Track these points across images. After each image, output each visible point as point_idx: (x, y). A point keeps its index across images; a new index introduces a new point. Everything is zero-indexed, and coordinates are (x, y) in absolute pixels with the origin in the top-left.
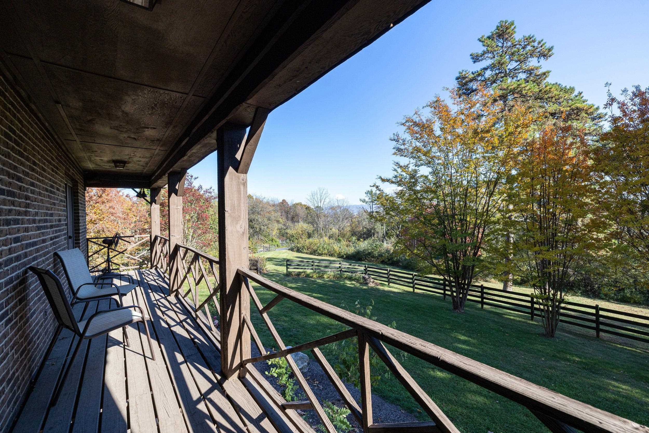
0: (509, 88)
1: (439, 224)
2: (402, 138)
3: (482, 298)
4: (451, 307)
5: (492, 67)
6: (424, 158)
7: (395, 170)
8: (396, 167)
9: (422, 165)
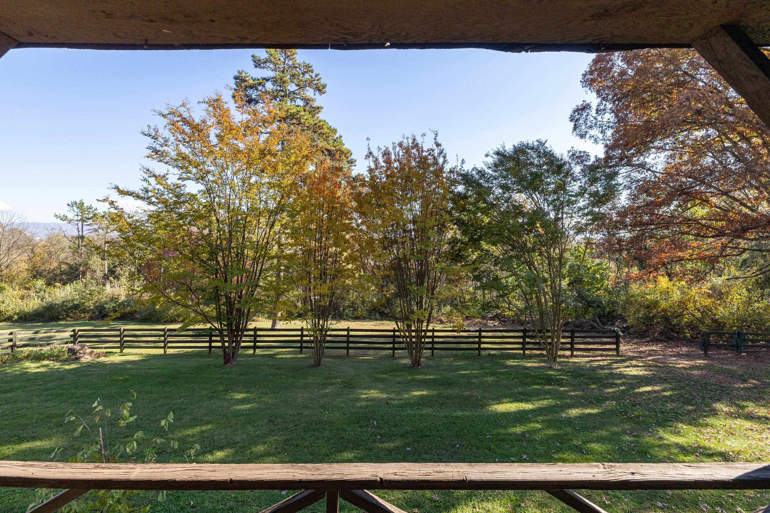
0: (290, 111)
1: (209, 259)
2: (164, 136)
3: (255, 341)
4: (221, 361)
5: (275, 81)
6: (194, 170)
7: (145, 180)
8: (146, 176)
9: (189, 179)
